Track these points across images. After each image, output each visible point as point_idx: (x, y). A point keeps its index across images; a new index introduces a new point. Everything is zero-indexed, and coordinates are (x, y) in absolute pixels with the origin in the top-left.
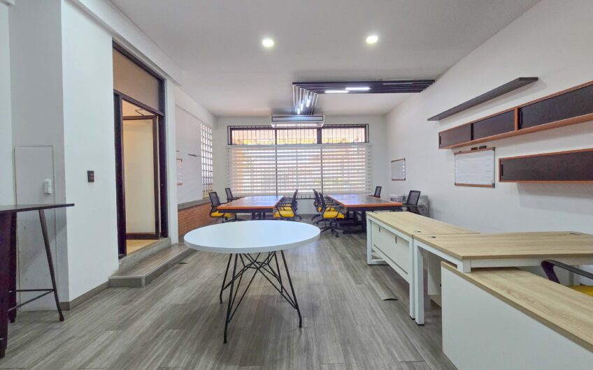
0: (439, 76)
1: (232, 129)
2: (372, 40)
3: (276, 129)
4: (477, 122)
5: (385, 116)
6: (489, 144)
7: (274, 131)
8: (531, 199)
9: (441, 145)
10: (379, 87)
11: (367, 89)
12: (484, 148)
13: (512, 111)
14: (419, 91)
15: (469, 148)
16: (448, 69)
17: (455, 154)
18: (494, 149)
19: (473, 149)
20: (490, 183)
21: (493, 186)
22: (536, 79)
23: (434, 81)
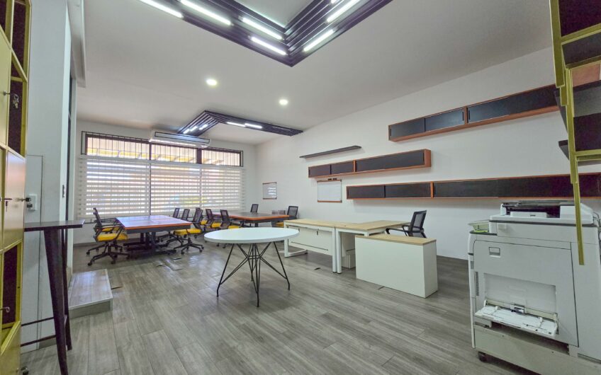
0: (306, 129)
1: (88, 136)
2: (284, 102)
3: (151, 144)
4: (334, 165)
5: (256, 147)
6: (338, 178)
7: (148, 145)
8: (360, 208)
9: (310, 176)
10: (268, 127)
11: (260, 127)
12: (335, 179)
13: (352, 162)
14: (291, 135)
15: (327, 179)
16: (313, 126)
17: (318, 182)
18: (341, 180)
19: (330, 180)
20: (338, 200)
21: (341, 202)
22: (360, 147)
23: (301, 131)
